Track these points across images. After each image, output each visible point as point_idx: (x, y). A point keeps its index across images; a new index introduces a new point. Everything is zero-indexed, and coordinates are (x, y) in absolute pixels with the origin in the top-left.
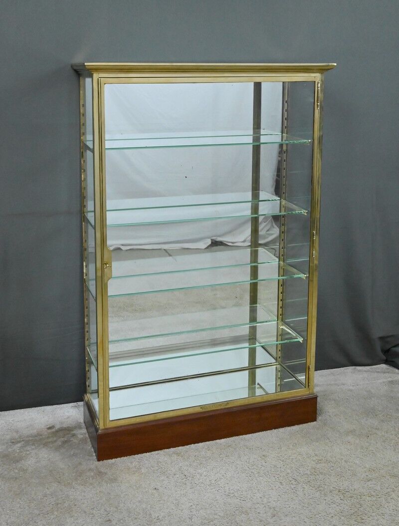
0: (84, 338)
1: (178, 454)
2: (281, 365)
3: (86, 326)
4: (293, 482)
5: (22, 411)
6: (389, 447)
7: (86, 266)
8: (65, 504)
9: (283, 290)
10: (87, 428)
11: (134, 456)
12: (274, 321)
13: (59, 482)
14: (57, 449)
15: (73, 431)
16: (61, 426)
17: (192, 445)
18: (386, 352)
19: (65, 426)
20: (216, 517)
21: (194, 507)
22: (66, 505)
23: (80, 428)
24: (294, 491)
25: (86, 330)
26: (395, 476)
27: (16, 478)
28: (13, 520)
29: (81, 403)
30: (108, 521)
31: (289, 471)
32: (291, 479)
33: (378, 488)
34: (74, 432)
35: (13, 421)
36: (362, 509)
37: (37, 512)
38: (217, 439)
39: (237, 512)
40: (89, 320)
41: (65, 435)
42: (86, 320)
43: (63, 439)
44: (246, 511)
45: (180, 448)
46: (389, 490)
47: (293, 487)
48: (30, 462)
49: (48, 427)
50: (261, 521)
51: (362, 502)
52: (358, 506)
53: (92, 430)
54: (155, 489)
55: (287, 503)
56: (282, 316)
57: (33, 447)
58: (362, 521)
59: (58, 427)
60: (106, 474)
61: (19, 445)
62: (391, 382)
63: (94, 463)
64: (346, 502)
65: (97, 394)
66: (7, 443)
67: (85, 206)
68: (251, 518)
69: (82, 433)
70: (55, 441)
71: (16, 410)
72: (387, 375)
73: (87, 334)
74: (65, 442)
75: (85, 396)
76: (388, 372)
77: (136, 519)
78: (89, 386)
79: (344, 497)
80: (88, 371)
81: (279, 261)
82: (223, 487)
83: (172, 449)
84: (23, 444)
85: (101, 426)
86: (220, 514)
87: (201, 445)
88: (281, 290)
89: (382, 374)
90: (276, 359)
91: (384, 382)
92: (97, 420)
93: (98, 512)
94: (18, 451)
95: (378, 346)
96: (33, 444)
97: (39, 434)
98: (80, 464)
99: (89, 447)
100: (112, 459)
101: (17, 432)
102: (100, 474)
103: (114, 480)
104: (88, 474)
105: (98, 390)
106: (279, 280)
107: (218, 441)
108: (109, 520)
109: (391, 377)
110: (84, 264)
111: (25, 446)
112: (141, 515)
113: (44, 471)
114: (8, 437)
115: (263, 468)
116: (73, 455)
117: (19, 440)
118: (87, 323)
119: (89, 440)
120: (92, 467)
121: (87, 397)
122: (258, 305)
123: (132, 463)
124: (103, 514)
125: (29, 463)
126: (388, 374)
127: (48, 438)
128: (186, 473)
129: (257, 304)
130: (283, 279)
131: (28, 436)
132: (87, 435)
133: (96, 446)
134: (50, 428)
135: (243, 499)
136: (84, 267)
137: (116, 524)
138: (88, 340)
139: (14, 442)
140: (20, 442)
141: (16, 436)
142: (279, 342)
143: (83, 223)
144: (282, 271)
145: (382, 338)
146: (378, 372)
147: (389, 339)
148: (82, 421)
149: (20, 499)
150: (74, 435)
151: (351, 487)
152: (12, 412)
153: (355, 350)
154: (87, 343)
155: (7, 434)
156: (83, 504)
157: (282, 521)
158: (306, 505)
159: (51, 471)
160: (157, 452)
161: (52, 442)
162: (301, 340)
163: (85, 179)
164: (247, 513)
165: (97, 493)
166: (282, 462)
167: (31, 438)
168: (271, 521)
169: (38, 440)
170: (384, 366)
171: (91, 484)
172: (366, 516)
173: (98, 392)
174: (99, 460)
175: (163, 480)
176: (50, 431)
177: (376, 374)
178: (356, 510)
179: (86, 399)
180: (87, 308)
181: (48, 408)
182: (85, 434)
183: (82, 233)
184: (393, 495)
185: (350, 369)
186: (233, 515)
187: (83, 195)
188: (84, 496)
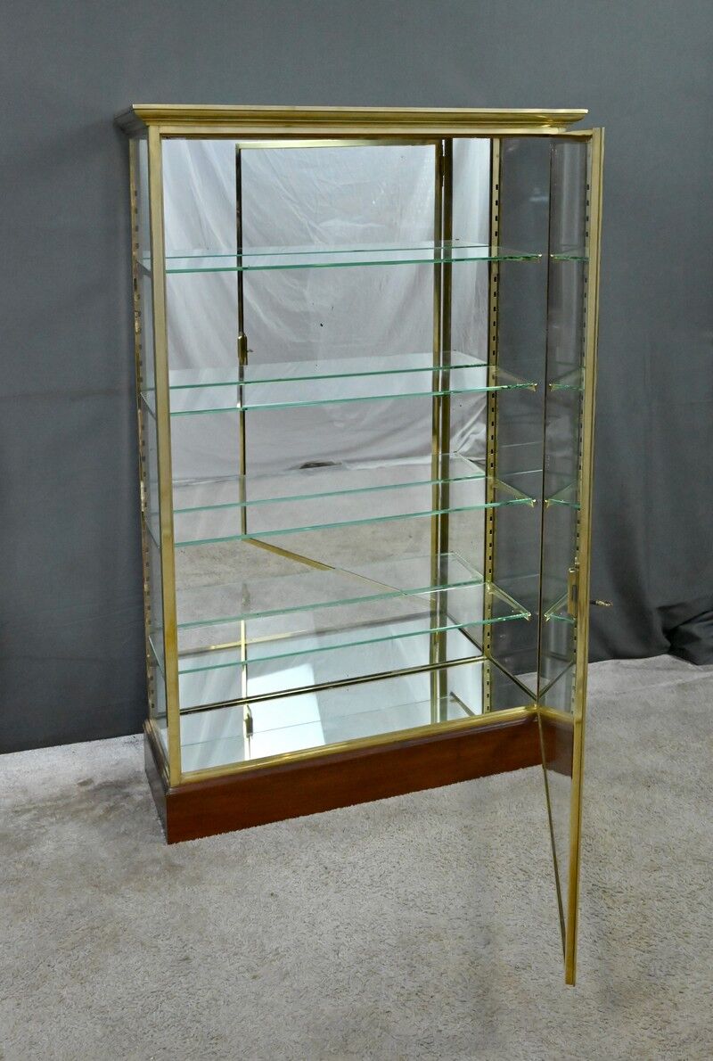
0: (144, 620)
1: (314, 828)
2: (491, 660)
3: (147, 598)
4: (520, 876)
5: (36, 751)
6: (687, 806)
7: (145, 490)
8: (105, 929)
9: (493, 527)
10: (150, 783)
11: (233, 833)
12: (478, 582)
13: (96, 886)
14: (96, 822)
15: (125, 787)
16: (105, 780)
17: (339, 809)
18: (671, 633)
19: (111, 778)
20: (382, 946)
21: (342, 928)
22: (108, 930)
23: (139, 782)
24: (524, 893)
25: (146, 605)
26: (702, 861)
27: (19, 881)
28: (8, 962)
29: (140, 736)
30: (184, 960)
31: (512, 855)
32: (516, 870)
33: (674, 884)
34: (127, 790)
35: (19, 771)
36: (647, 925)
37: (53, 945)
38: (381, 798)
39: (421, 937)
40: (151, 587)
41: (110, 796)
42: (145, 586)
43: (106, 804)
44: (438, 936)
45: (317, 815)
46: (694, 887)
47: (520, 885)
48: (46, 849)
49: (81, 781)
50: (464, 954)
51: (648, 912)
52: (640, 919)
53: (158, 785)
54: (272, 895)
55: (511, 916)
56: (492, 573)
57: (52, 820)
58: (650, 949)
59: (98, 781)
60: (182, 867)
61: (27, 816)
62: (682, 687)
63: (163, 849)
64: (618, 913)
65: (165, 720)
66: (6, 813)
67: (141, 380)
68: (448, 948)
69: (142, 790)
70: (93, 808)
71: (26, 752)
72: (672, 673)
73: (148, 612)
74: (110, 810)
75: (147, 723)
76: (676, 669)
77: (236, 954)
78: (153, 706)
79: (614, 902)
80: (152, 678)
81: (487, 475)
82: (394, 888)
83: (302, 819)
84: (35, 814)
85: (173, 780)
86: (389, 941)
87: (353, 809)
88: (490, 527)
89: (665, 672)
90: (482, 650)
91: (669, 687)
92: (167, 768)
93: (167, 942)
94: (24, 828)
95: (657, 623)
96: (53, 815)
97: (63, 796)
98: (136, 849)
99: (154, 818)
100: (194, 839)
101: (25, 791)
102: (172, 868)
103: (198, 879)
104: (150, 868)
105: (167, 712)
106: (486, 509)
107: (383, 801)
108: (187, 959)
109: (681, 678)
110: (142, 485)
111: (38, 819)
112: (246, 947)
113: (70, 865)
114: (8, 802)
115: (466, 850)
116: (124, 833)
117: (27, 807)
118: (148, 593)
119: (153, 804)
120: (159, 855)
121: (151, 725)
122: (449, 554)
123: (229, 845)
124: (176, 947)
125: (44, 849)
126: (674, 671)
127: (81, 802)
128: (327, 862)
129: (447, 552)
130: (494, 508)
131: (43, 800)
132: (150, 795)
133: (165, 815)
134: (84, 784)
135: (432, 911)
136: (142, 491)
137: (199, 965)
138: (150, 622)
139: (17, 812)
140: (29, 810)
141: (23, 799)
142: (486, 621)
143: (139, 411)
144: (492, 493)
145: (663, 609)
146: (658, 669)
147: (675, 611)
148: (142, 768)
149: (24, 920)
150: (127, 795)
151: (625, 884)
152: (17, 755)
153: (619, 631)
154: (148, 628)
155: (7, 797)
156: (139, 927)
157: (504, 953)
158: (546, 920)
159: (82, 865)
160: (274, 824)
161: (87, 810)
162: (527, 615)
163: (140, 330)
164: (438, 938)
165: (165, 906)
166: (499, 839)
167: (49, 804)
168: (484, 952)
169: (61, 806)
170: (666, 658)
171: (156, 888)
172: (656, 939)
173: (166, 717)
174: (170, 842)
175: (287, 878)
176: (83, 789)
177: (654, 672)
178: (637, 927)
179: (148, 728)
180: (147, 564)
181: (82, 747)
182: (147, 793)
183: (137, 431)
184: (702, 897)
185: (610, 663)
186: (415, 944)
187: (138, 357)
188: (142, 912)
